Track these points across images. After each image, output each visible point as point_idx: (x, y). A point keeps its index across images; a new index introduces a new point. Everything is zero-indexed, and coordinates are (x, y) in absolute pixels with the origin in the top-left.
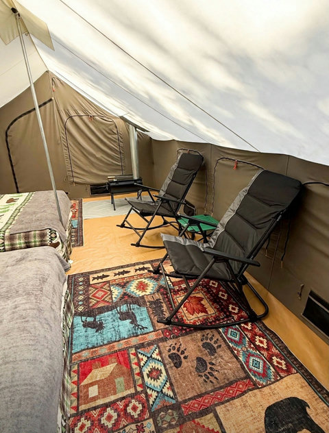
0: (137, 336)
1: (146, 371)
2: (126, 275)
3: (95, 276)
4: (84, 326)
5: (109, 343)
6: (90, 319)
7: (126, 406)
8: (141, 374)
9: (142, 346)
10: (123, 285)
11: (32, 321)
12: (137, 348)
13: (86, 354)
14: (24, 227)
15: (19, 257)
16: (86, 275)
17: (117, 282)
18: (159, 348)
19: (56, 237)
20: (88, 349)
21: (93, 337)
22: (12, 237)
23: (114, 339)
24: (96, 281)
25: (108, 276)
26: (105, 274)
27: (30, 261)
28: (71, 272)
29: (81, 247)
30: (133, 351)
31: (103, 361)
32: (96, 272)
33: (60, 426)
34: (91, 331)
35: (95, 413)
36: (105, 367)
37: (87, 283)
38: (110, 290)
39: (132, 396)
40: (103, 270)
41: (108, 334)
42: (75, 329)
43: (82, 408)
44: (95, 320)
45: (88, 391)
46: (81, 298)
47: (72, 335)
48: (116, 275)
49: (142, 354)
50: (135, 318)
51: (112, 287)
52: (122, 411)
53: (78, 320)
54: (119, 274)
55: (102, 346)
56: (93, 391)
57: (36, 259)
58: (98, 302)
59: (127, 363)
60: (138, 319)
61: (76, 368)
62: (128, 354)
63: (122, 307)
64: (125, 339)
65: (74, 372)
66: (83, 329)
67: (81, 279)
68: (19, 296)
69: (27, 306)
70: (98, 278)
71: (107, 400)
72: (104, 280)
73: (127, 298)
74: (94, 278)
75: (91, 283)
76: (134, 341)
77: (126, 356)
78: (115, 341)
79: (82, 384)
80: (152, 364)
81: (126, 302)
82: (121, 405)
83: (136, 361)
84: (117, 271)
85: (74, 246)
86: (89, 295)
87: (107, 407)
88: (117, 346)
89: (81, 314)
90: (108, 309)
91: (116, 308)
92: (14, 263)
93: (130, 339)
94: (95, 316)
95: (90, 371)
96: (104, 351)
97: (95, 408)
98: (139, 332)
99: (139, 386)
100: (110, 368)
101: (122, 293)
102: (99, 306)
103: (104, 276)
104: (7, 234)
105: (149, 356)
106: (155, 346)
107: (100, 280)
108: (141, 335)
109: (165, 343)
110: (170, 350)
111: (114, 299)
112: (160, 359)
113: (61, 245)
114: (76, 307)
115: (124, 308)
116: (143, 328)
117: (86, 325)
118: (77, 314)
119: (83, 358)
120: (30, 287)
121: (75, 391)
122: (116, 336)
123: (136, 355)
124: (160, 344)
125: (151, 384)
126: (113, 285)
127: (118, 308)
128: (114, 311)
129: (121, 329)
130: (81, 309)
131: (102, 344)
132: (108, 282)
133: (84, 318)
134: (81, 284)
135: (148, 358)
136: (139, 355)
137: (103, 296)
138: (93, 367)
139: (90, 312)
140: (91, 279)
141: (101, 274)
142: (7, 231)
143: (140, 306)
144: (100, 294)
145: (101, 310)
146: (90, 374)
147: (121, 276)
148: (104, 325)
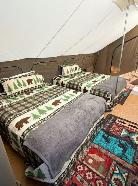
0: (121, 159)
1: (115, 177)
2: (135, 129)
3: (120, 120)
4: (102, 136)
5: (107, 150)
6: (106, 135)
7: (97, 179)
8: (112, 175)
9: (121, 165)
10: (130, 132)
11: (80, 120)
12: (117, 163)
13: (96, 146)
14: (101, 88)
15: (92, 97)
16: (116, 118)
17: (128, 129)
18: (129, 174)
19: (110, 96)
20: (98, 145)
21: (103, 143)
22: (95, 90)
23: (110, 150)
24: (118, 122)
25: (125, 124)
26: (125, 122)
27: (94, 100)
28: (111, 113)
29: (121, 105)
30: (115, 163)
31: (100, 154)
32: (121, 119)
33: (71, 159)
34: (103, 140)
35: (86, 169)
36: (100, 157)
37: (114, 121)
38: (122, 130)
39: (102, 179)
40: (124, 120)
41: (109, 146)
42: (99, 135)
43: (84, 162)
44: (108, 137)
45: (89, 159)
46: (108, 125)
47: (96, 136)
48: (129, 125)
49: (118, 168)
50: (126, 151)
51: (124, 130)
52: (95, 179)
53: (102, 132)
54: (132, 126)
55: (104, 149)
56: (90, 161)
57: (96, 101)
58: (114, 131)
59: (109, 165)
60: (127, 152)
61: (90, 147)
62: (112, 162)
63: (122, 141)
64: (114, 154)
65: (89, 148)
66: (101, 137)
67: (113, 118)
68: (82, 110)
69: (82, 114)
70: (120, 122)
71: (93, 169)
72: (123, 124)
73: (128, 139)
74: (118, 121)
75: (116, 122)
76: (118, 159)
77: (111, 162)
78: (110, 152)
79: (89, 155)
80: (120, 177)
81: (126, 141)
82: (96, 177)
83: (113, 168)
84: (131, 124)
85: (118, 103)
86: (112, 126)
87: (91, 171)
88: (109, 154)
89: (104, 131)
90: (116, 137)
91: (120, 139)
92: (89, 98)
93: (117, 157)
94: (108, 135)
95: (94, 153)
96: (103, 151)
97: (87, 167)
98: (123, 158)
99: (108, 179)
100: (101, 160)
101: (127, 135)
102: (113, 133)
103: (123, 123)
104: (94, 88)
105: (121, 172)
106: (128, 171)
107: (120, 123)
108: (123, 160)
109: (133, 176)
110: (134, 181)
111: (121, 135)
112: (125, 179)
113: (110, 100)
114: (104, 127)
115: (123, 142)
116: (127, 158)
117: (103, 136)
118: (103, 130)
119: (95, 147)
120: (87, 109)
121: (86, 155)
122: (112, 150)
123: (115, 166)
124: (131, 173)
125: (113, 184)
126: (125, 129)
127: (121, 140)
128: (118, 140)
129: (116, 149)
130: (105, 129)
131: (104, 148)
132: (124, 126)
133: (104, 133)
134: (112, 119)
135: (120, 172)
136: (116, 167)
137: (117, 130)
138: (96, 153)
139: (108, 132)
140: (117, 120)
141: (122, 121)
142: (95, 87)
143: (132, 147)
144: (117, 129)
145: (113, 135)
146: (93, 154)
147: (132, 128)
148: (110, 142)
